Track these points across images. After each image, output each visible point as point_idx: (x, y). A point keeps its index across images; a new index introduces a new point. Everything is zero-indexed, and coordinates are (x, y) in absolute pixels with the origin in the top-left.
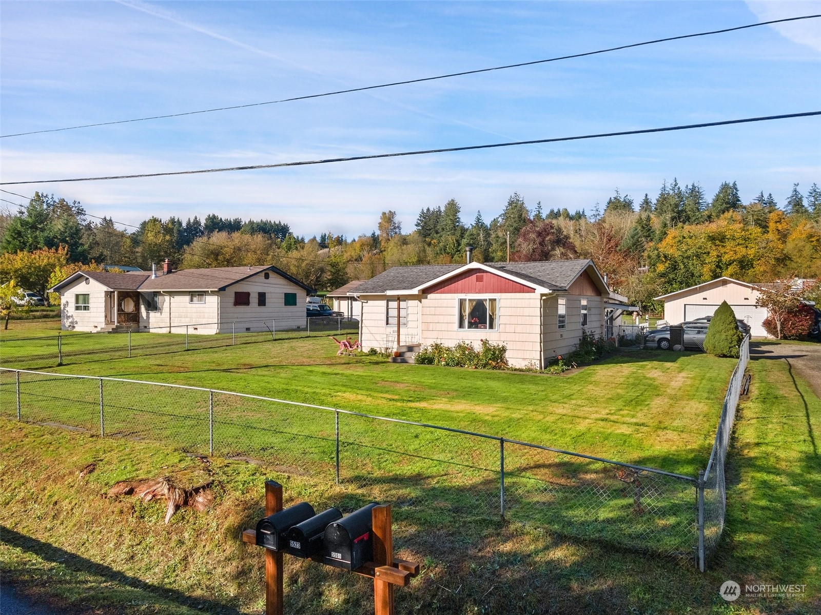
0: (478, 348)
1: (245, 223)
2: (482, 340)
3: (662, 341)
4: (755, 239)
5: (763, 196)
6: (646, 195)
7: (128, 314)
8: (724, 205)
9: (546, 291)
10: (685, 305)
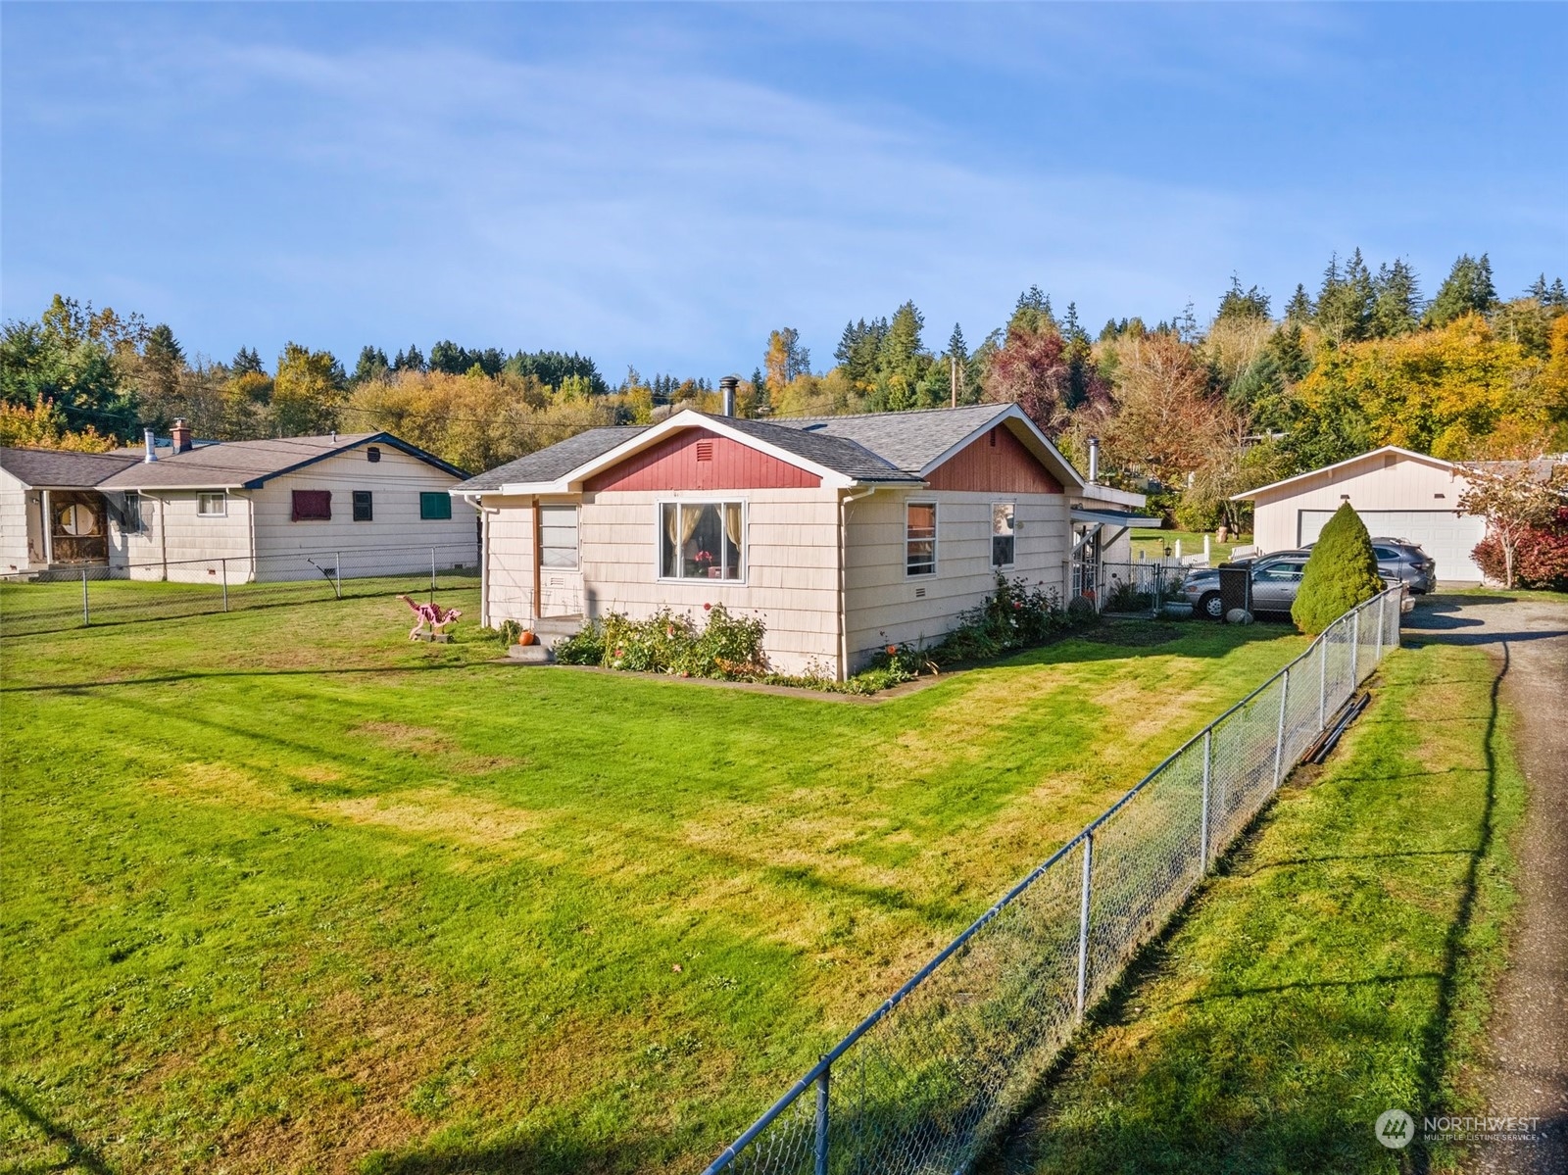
0: (702, 623)
1: (510, 357)
2: (707, 607)
3: (1211, 598)
4: (1508, 369)
5: (1543, 284)
6: (1300, 287)
7: (80, 540)
8: (1461, 304)
9: (847, 482)
10: (1300, 512)
